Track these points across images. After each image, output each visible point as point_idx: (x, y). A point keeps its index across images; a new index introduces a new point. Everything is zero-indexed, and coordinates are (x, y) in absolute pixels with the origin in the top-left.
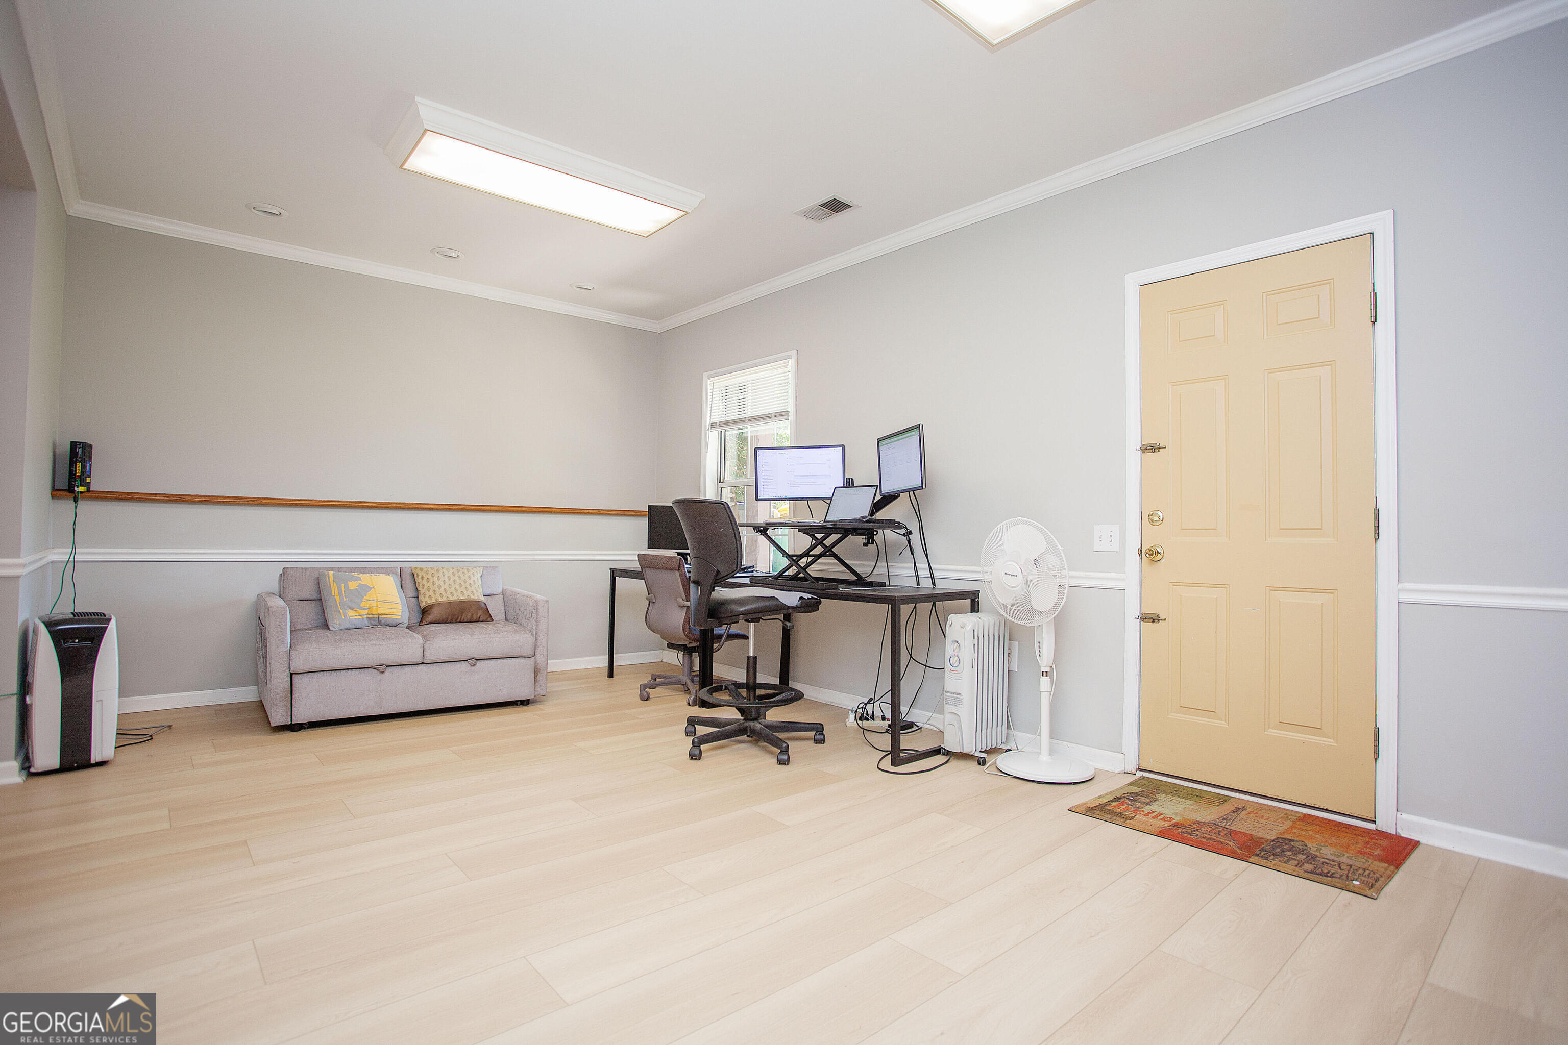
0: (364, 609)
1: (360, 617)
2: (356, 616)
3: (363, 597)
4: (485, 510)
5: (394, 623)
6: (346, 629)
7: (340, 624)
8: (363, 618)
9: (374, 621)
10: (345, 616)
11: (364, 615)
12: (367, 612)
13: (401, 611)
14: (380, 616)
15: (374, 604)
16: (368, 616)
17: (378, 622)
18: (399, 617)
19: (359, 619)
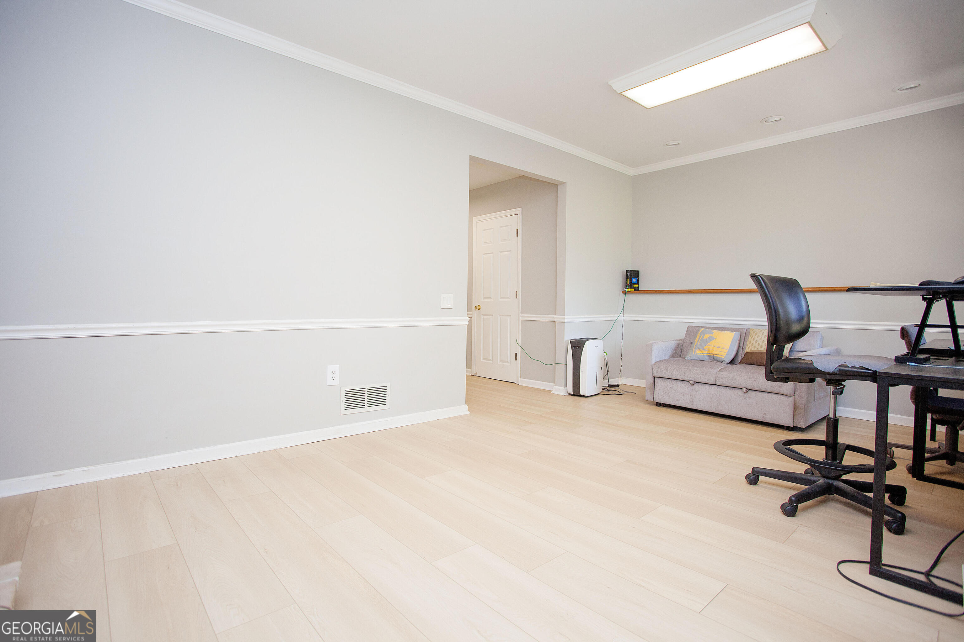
0: (705, 350)
1: (702, 354)
2: (700, 353)
3: (707, 343)
4: (819, 291)
5: (720, 360)
6: (694, 360)
7: (691, 357)
8: (704, 355)
9: (711, 358)
10: (695, 353)
11: (704, 353)
12: (707, 352)
13: (726, 353)
14: (714, 355)
15: (711, 348)
16: (708, 354)
17: (713, 359)
18: (723, 357)
19: (701, 355)
